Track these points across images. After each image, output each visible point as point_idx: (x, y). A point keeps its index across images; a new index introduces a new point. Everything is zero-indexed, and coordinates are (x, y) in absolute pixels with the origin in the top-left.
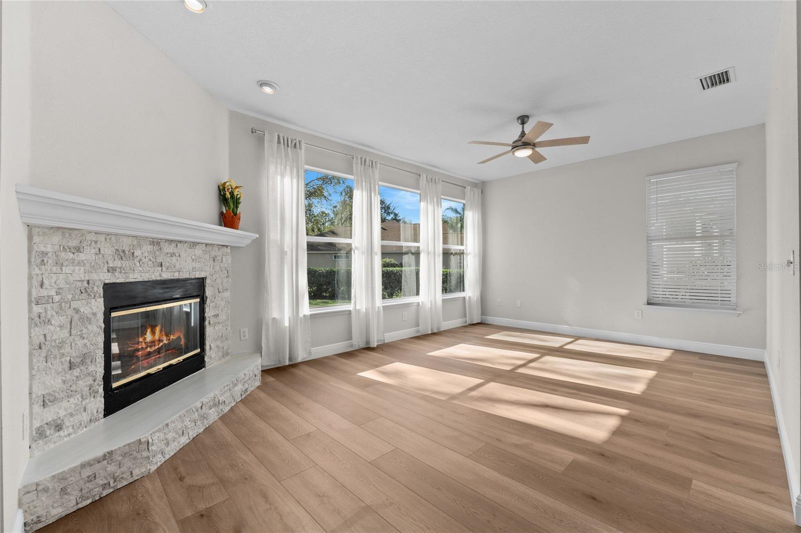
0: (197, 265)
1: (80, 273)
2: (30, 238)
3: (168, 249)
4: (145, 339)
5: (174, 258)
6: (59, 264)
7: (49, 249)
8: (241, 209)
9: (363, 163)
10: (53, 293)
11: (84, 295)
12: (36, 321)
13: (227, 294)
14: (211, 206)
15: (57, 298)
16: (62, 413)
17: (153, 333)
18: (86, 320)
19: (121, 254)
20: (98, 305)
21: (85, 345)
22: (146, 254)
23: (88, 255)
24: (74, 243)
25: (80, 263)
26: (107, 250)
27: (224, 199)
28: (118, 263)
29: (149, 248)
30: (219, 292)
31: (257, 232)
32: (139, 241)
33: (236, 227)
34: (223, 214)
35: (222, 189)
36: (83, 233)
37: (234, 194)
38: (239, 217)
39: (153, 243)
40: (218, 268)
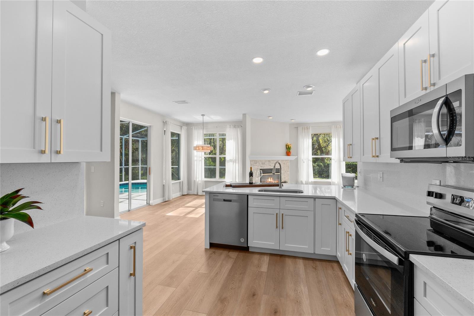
2: (251, 162)
6: (254, 166)
8: (291, 150)
9: (336, 128)
13: (289, 173)
14: (284, 150)
17: (270, 179)
19: (263, 164)
23: (257, 164)
24: (256, 162)
25: (257, 165)
26: (260, 163)
27: (287, 148)
28: (262, 165)
29: (267, 162)
30: (286, 172)
31: (296, 156)
32: (266, 161)
33: (290, 156)
34: (287, 153)
35: (286, 146)
36: (257, 161)
37: (289, 146)
38: (291, 153)
39: (269, 161)
40: (285, 166)
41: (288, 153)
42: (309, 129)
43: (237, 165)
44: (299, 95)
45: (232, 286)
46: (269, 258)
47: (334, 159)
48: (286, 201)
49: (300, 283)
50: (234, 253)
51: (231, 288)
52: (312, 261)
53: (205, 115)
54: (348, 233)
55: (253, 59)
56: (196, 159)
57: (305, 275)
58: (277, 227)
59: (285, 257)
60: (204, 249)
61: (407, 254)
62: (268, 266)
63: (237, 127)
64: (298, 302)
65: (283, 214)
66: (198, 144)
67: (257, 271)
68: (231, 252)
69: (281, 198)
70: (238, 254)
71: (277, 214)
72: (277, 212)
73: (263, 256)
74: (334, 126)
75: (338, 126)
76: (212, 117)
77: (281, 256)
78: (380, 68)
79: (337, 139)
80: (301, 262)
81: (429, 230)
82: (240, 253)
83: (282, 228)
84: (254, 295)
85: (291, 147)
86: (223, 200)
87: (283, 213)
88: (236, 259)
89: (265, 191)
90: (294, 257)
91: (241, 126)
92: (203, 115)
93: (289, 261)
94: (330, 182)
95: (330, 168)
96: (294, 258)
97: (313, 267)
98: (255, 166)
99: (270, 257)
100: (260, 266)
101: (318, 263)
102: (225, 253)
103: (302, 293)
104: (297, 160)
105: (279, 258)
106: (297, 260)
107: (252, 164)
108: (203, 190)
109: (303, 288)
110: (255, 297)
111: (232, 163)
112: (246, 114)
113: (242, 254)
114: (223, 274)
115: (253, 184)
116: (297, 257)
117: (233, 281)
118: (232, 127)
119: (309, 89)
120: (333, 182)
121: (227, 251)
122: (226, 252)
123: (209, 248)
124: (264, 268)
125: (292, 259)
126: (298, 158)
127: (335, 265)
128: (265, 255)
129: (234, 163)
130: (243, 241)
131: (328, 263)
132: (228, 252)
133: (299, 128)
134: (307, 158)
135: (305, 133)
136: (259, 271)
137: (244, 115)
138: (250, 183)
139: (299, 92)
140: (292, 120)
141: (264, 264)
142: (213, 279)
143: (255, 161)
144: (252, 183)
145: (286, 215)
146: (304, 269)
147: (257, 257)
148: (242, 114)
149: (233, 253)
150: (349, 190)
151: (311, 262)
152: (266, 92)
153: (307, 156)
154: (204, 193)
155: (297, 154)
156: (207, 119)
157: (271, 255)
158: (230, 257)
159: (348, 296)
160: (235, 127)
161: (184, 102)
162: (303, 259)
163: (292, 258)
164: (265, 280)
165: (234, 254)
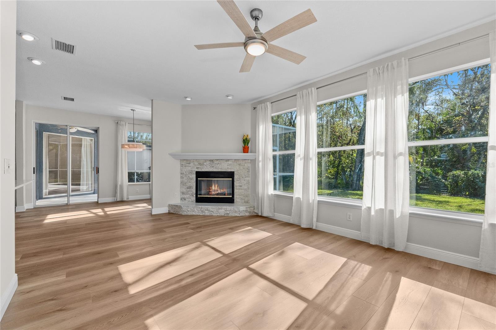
0: (230, 167)
1: (190, 168)
2: (181, 162)
3: (216, 162)
4: (212, 188)
5: (219, 165)
7: (184, 163)
10: (184, 172)
11: (190, 174)
12: (182, 177)
15: (185, 173)
16: (185, 197)
17: (215, 186)
18: (191, 179)
19: (200, 164)
20: (194, 176)
21: (190, 184)
22: (208, 164)
23: (192, 164)
24: (188, 162)
25: (190, 166)
26: (196, 163)
27: (244, 141)
28: (199, 166)
30: (242, 177)
32: (206, 160)
33: (249, 153)
34: (243, 148)
36: (190, 160)
39: (210, 160)
40: (242, 168)
41: (246, 149)
98: (187, 168)
143: (187, 160)
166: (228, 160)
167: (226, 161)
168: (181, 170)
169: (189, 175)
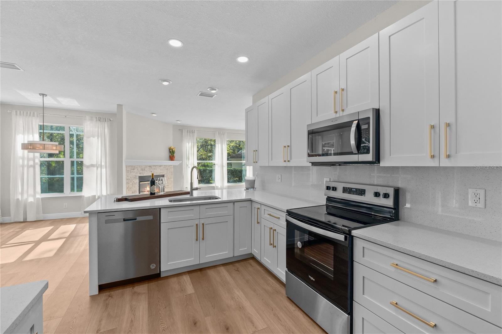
0: (162, 171)
1: (135, 174)
2: (126, 168)
3: (153, 167)
4: (147, 189)
5: (155, 170)
7: (129, 170)
8: (175, 155)
9: (219, 134)
10: (130, 178)
14: (167, 154)
18: (135, 184)
19: (142, 170)
20: (138, 181)
21: (135, 189)
23: (136, 170)
24: (133, 168)
25: (134, 172)
26: (139, 169)
27: (170, 152)
28: (142, 172)
29: (148, 168)
30: (169, 179)
31: (181, 161)
32: (146, 166)
33: (174, 160)
34: (170, 157)
35: (170, 149)
36: (135, 166)
37: (173, 150)
38: (175, 157)
39: (149, 166)
40: (168, 172)
41: (172, 158)
42: (195, 133)
43: (104, 170)
44: (199, 95)
45: (163, 326)
46: (188, 277)
47: (217, 164)
48: (206, 208)
49: (233, 289)
50: (142, 286)
51: (164, 329)
52: (232, 264)
53: (46, 95)
54: (272, 228)
55: (170, 39)
56: (21, 164)
57: (233, 280)
58: (197, 240)
59: (205, 270)
60: (88, 298)
61: (350, 231)
62: (193, 285)
63: (104, 120)
64: (241, 308)
65: (203, 224)
66: (32, 140)
67: (183, 296)
68: (136, 287)
69: (201, 207)
70: (148, 285)
71: (197, 225)
72: (197, 223)
73: (181, 277)
74: (218, 132)
75: (221, 132)
76: (60, 99)
77: (201, 270)
78: (292, 88)
79: (220, 145)
80: (222, 270)
81: (325, 214)
82: (150, 284)
83: (203, 239)
84: (195, 324)
85: (175, 150)
86: (123, 220)
87: (203, 222)
88: (148, 292)
89: (175, 201)
90: (214, 266)
91: (109, 120)
92: (43, 95)
93: (211, 273)
94: (214, 187)
95: (213, 173)
96: (214, 268)
97: (235, 270)
98: (132, 173)
99: (189, 275)
100: (184, 289)
101: (237, 264)
102: (128, 291)
103: (240, 298)
104: (181, 166)
105: (199, 273)
106: (218, 268)
107: (128, 170)
108: (85, 210)
109: (238, 293)
110: (198, 325)
111: (96, 168)
112: (122, 105)
113: (153, 285)
114: (141, 319)
115: (156, 195)
116: (216, 266)
117: (161, 320)
118: (95, 120)
119: (214, 92)
120: (216, 186)
121: (129, 287)
122: (128, 289)
123: (97, 293)
124: (190, 289)
125: (213, 270)
126: (182, 163)
127: (251, 261)
128: (182, 275)
129: (99, 169)
130: (154, 268)
131: (245, 262)
132: (133, 288)
133: (183, 131)
134: (192, 163)
135: (190, 136)
136: (186, 296)
137: (120, 106)
138: (151, 194)
139: (200, 93)
140: (177, 121)
141: (187, 285)
142: (130, 331)
143: (132, 166)
144: (154, 194)
145: (206, 224)
146: (228, 275)
147: (174, 280)
148: (117, 105)
149: (140, 286)
150: (252, 192)
151: (231, 266)
152: (166, 83)
153: (192, 161)
154: (88, 214)
155: (181, 159)
156: (49, 101)
157: (190, 272)
158: (139, 294)
159: (274, 283)
160: (99, 121)
161: (12, 66)
162: (223, 266)
163: (212, 268)
164: (198, 301)
165: (142, 288)
166: (160, 166)
167: (160, 167)
168: (127, 176)
169: (134, 180)
